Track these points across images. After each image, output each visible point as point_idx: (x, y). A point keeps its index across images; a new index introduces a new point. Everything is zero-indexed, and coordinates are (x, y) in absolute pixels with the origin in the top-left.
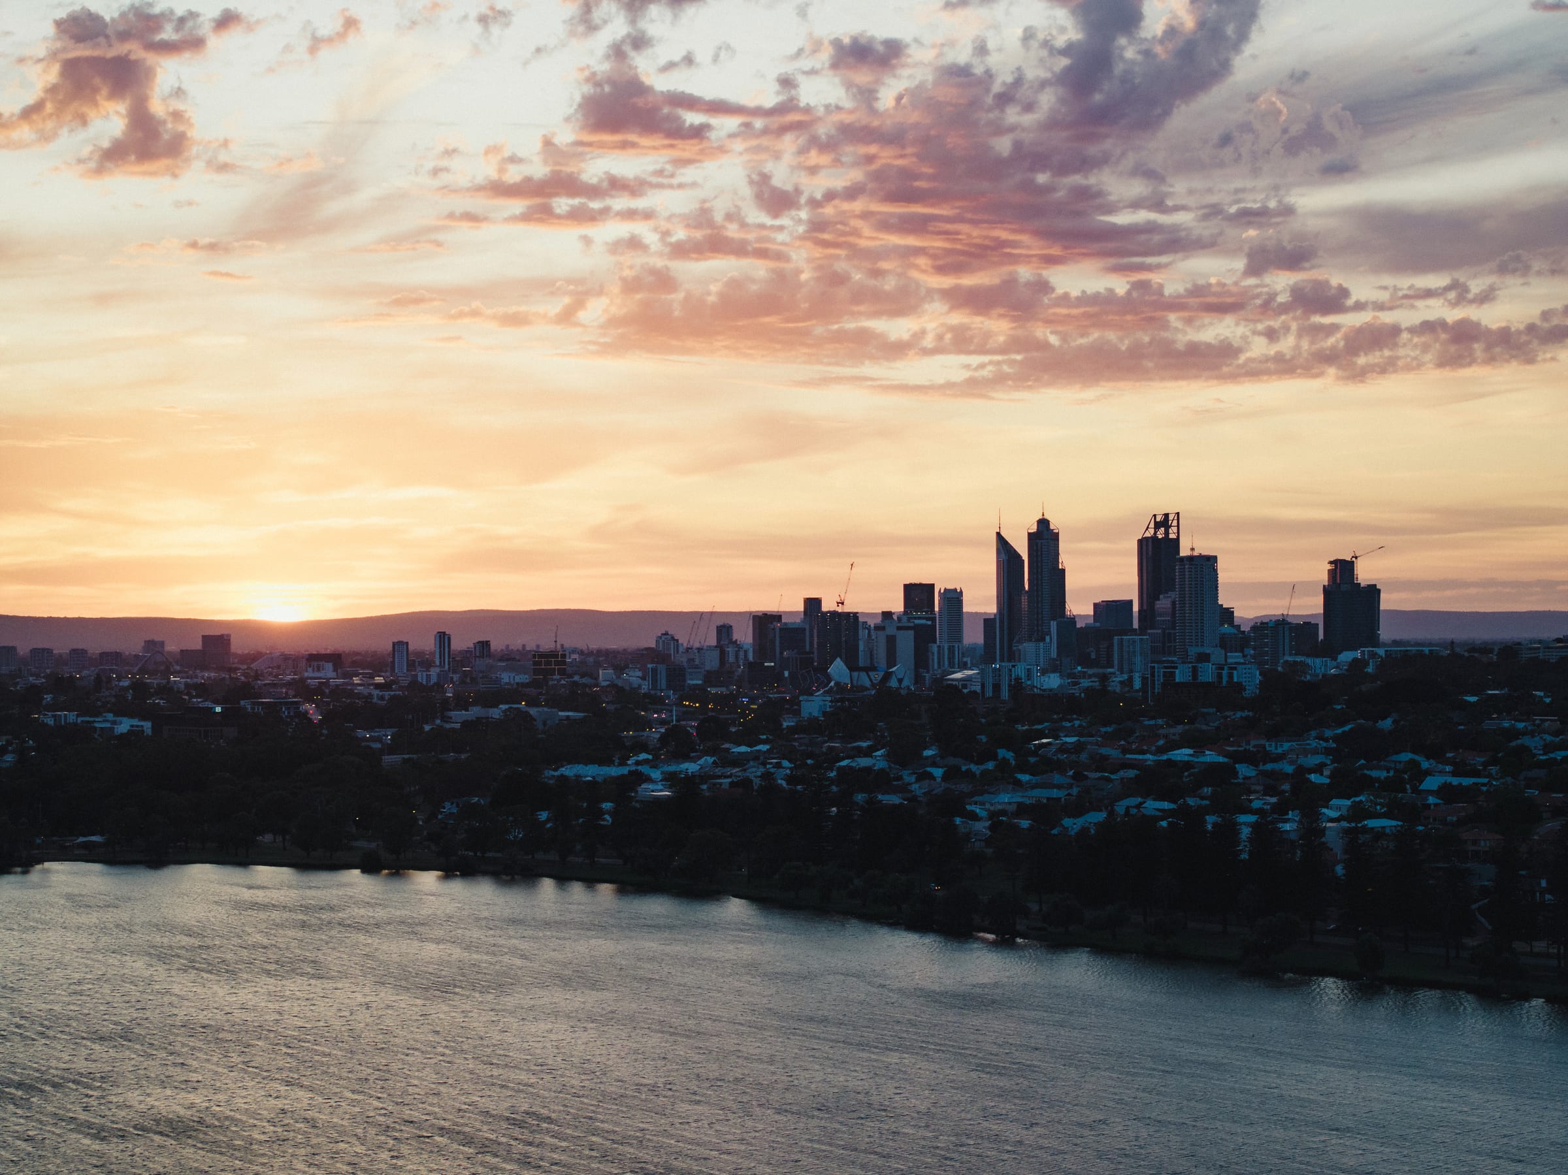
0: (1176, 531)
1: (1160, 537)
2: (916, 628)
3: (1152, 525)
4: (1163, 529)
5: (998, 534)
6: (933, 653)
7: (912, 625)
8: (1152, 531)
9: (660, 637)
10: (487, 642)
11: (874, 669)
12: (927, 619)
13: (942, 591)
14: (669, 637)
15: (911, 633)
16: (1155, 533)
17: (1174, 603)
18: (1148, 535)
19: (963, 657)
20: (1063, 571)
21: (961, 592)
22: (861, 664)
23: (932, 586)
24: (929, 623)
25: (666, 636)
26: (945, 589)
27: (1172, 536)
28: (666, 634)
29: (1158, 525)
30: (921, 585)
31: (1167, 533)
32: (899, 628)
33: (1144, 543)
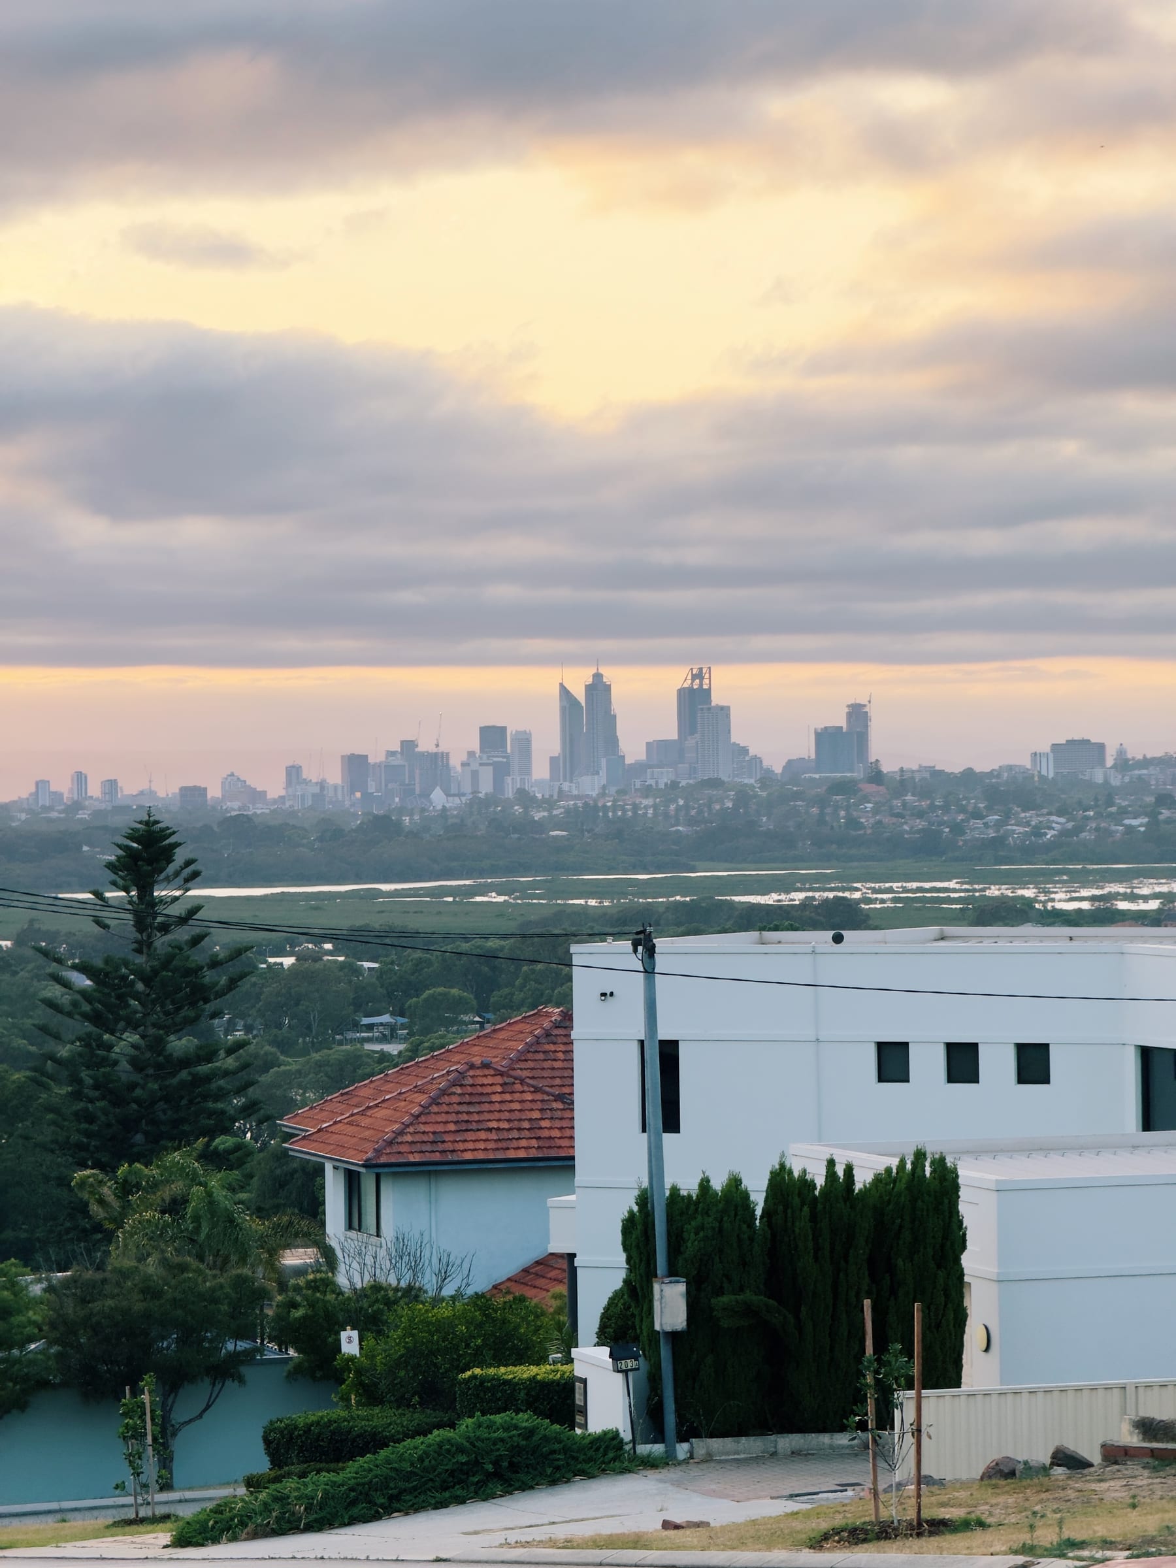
0: (708, 682)
1: (695, 687)
2: (494, 764)
3: (690, 677)
4: (698, 681)
5: (561, 685)
6: (508, 784)
7: (491, 762)
8: (689, 682)
9: (226, 779)
10: (115, 780)
11: (464, 795)
12: (503, 757)
13: (514, 733)
14: (235, 778)
15: (491, 768)
16: (692, 683)
17: (697, 743)
18: (686, 685)
19: (532, 787)
20: (615, 716)
21: (530, 734)
22: (452, 792)
23: (503, 730)
24: (505, 760)
25: (232, 777)
26: (516, 731)
27: (705, 687)
28: (232, 775)
29: (694, 677)
30: (494, 727)
31: (701, 684)
32: (481, 765)
33: (682, 693)
